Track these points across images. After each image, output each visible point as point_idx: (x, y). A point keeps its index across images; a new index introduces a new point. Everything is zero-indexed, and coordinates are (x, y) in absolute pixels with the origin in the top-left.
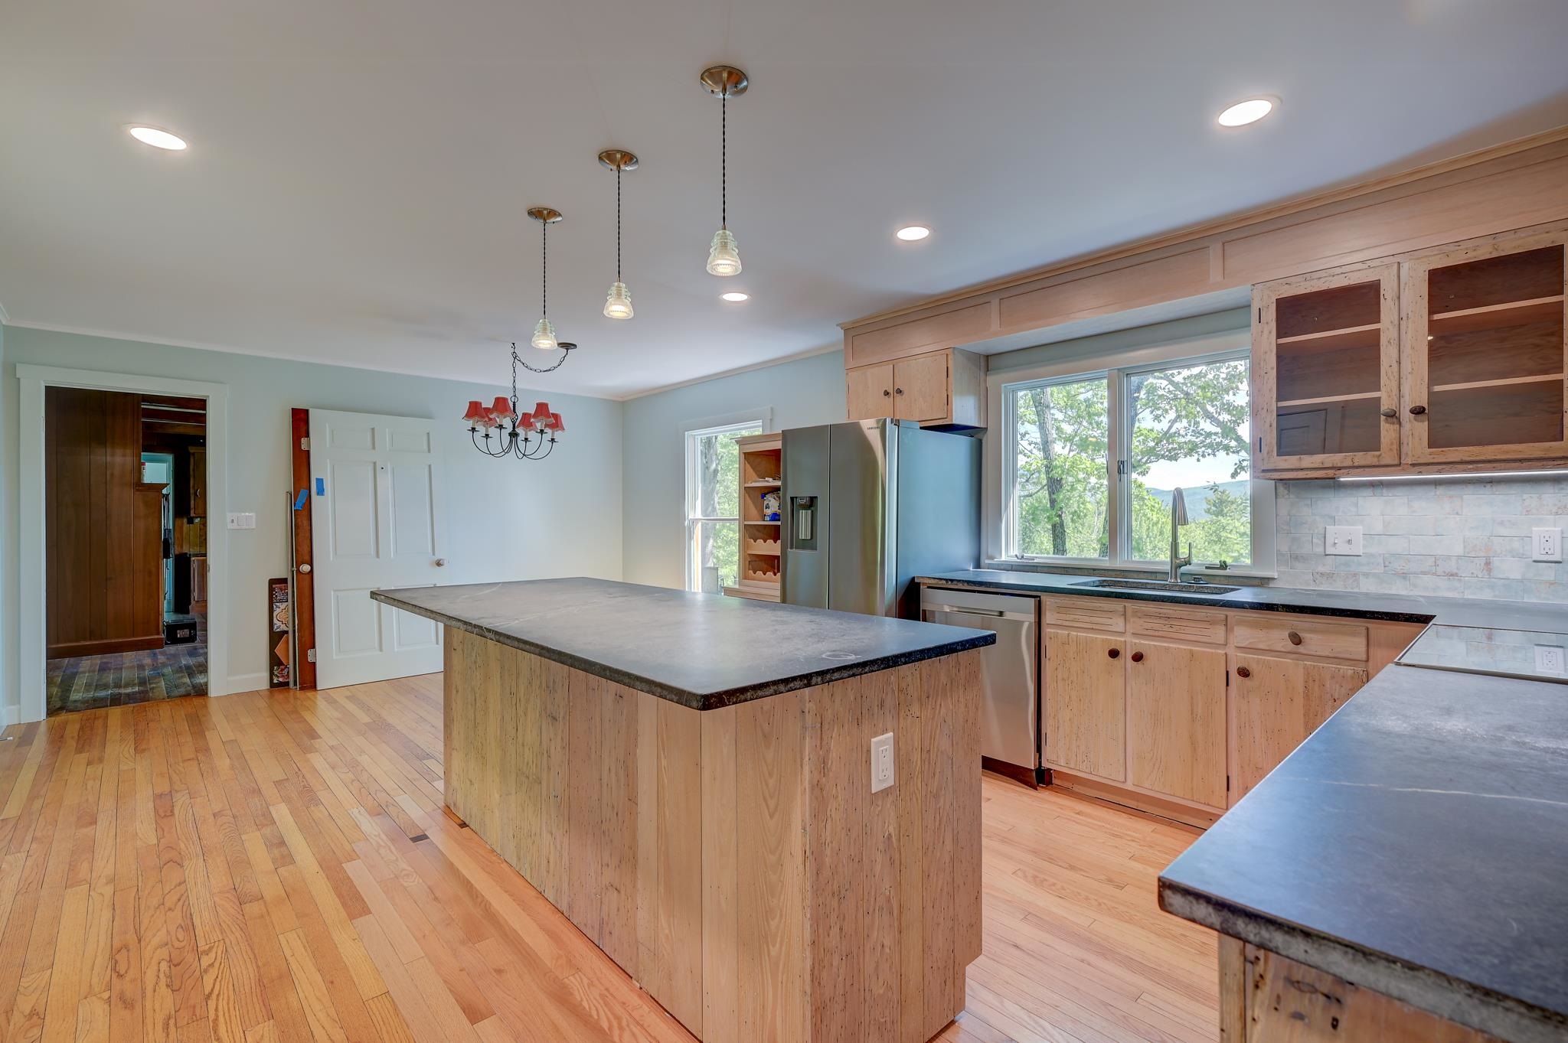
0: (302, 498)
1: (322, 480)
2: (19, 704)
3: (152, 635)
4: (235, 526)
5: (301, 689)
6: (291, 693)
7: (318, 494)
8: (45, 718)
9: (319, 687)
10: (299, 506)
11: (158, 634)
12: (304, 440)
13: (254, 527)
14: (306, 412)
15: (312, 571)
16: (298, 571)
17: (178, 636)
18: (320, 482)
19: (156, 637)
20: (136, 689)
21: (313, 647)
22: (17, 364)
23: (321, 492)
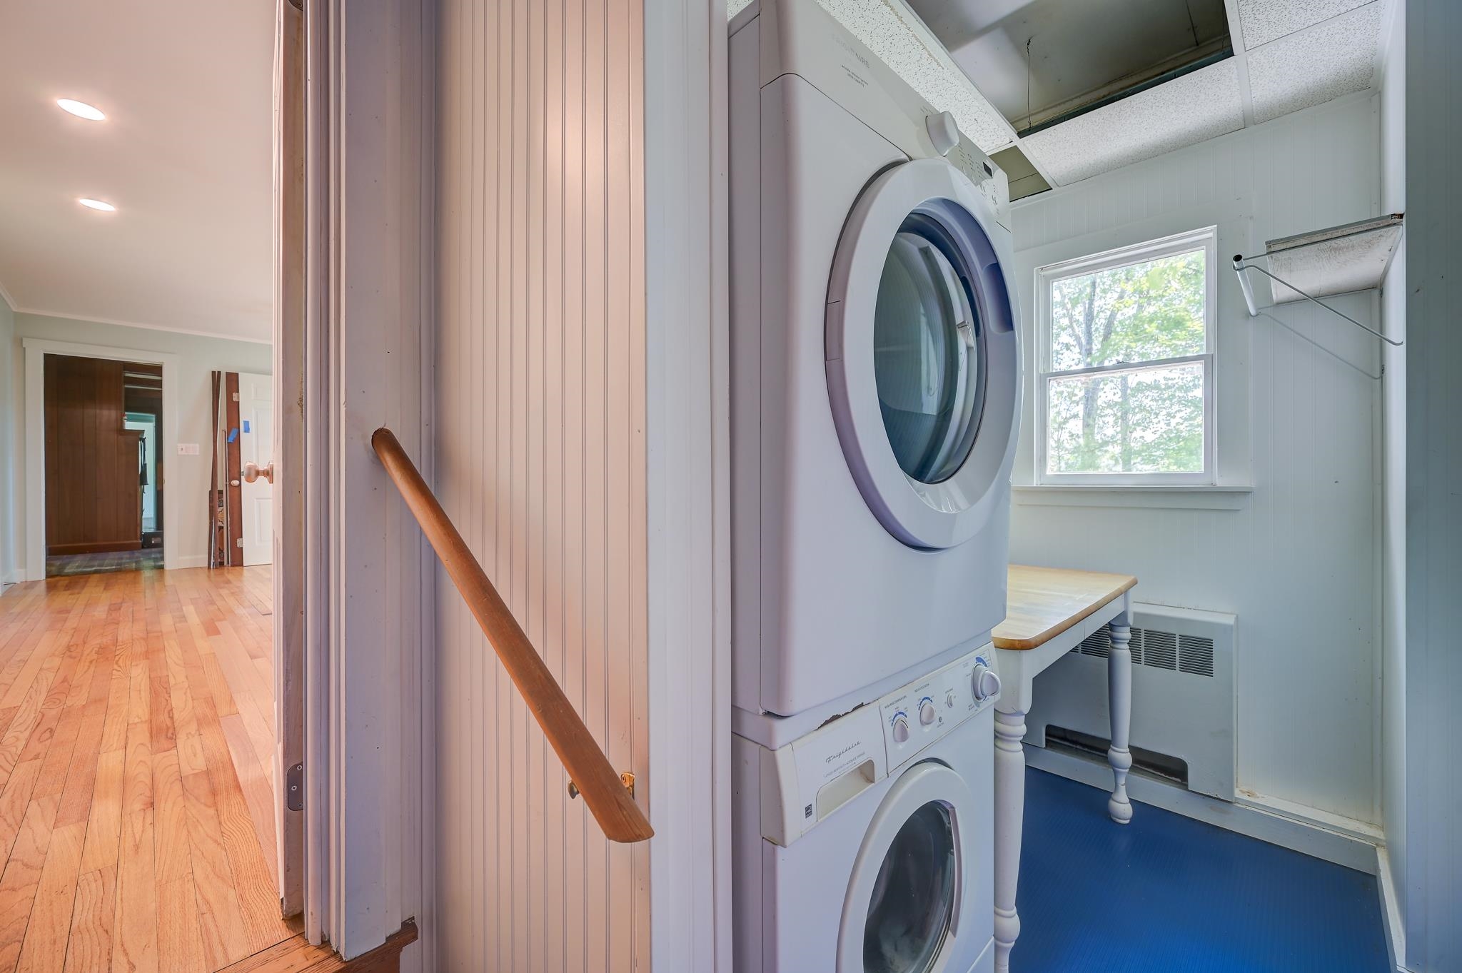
0: (233, 435)
1: (248, 422)
2: (26, 567)
3: (131, 540)
4: (184, 453)
5: (232, 566)
6: (226, 568)
7: (245, 431)
8: (44, 578)
9: (244, 565)
10: (231, 439)
11: (137, 539)
12: (235, 395)
13: (198, 454)
14: (237, 374)
15: (240, 484)
16: (230, 484)
17: (153, 542)
18: (247, 423)
19: (135, 541)
20: (114, 567)
21: (242, 537)
22: (24, 339)
23: (247, 430)
